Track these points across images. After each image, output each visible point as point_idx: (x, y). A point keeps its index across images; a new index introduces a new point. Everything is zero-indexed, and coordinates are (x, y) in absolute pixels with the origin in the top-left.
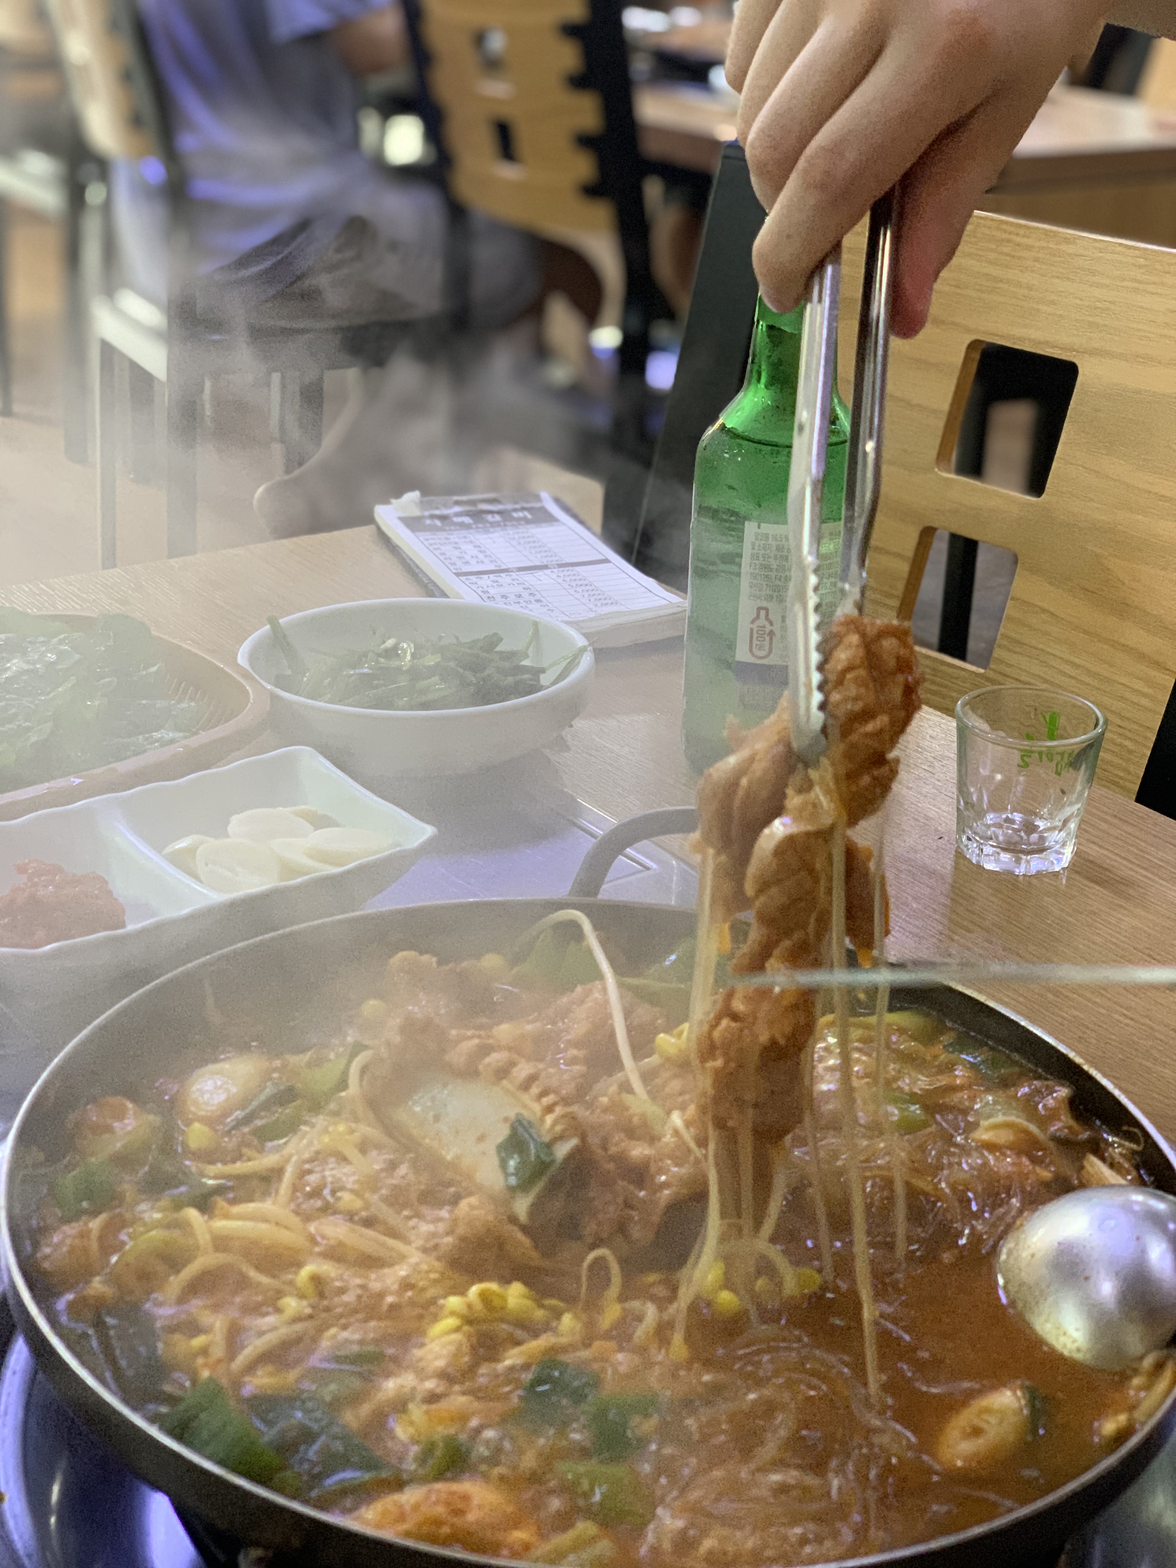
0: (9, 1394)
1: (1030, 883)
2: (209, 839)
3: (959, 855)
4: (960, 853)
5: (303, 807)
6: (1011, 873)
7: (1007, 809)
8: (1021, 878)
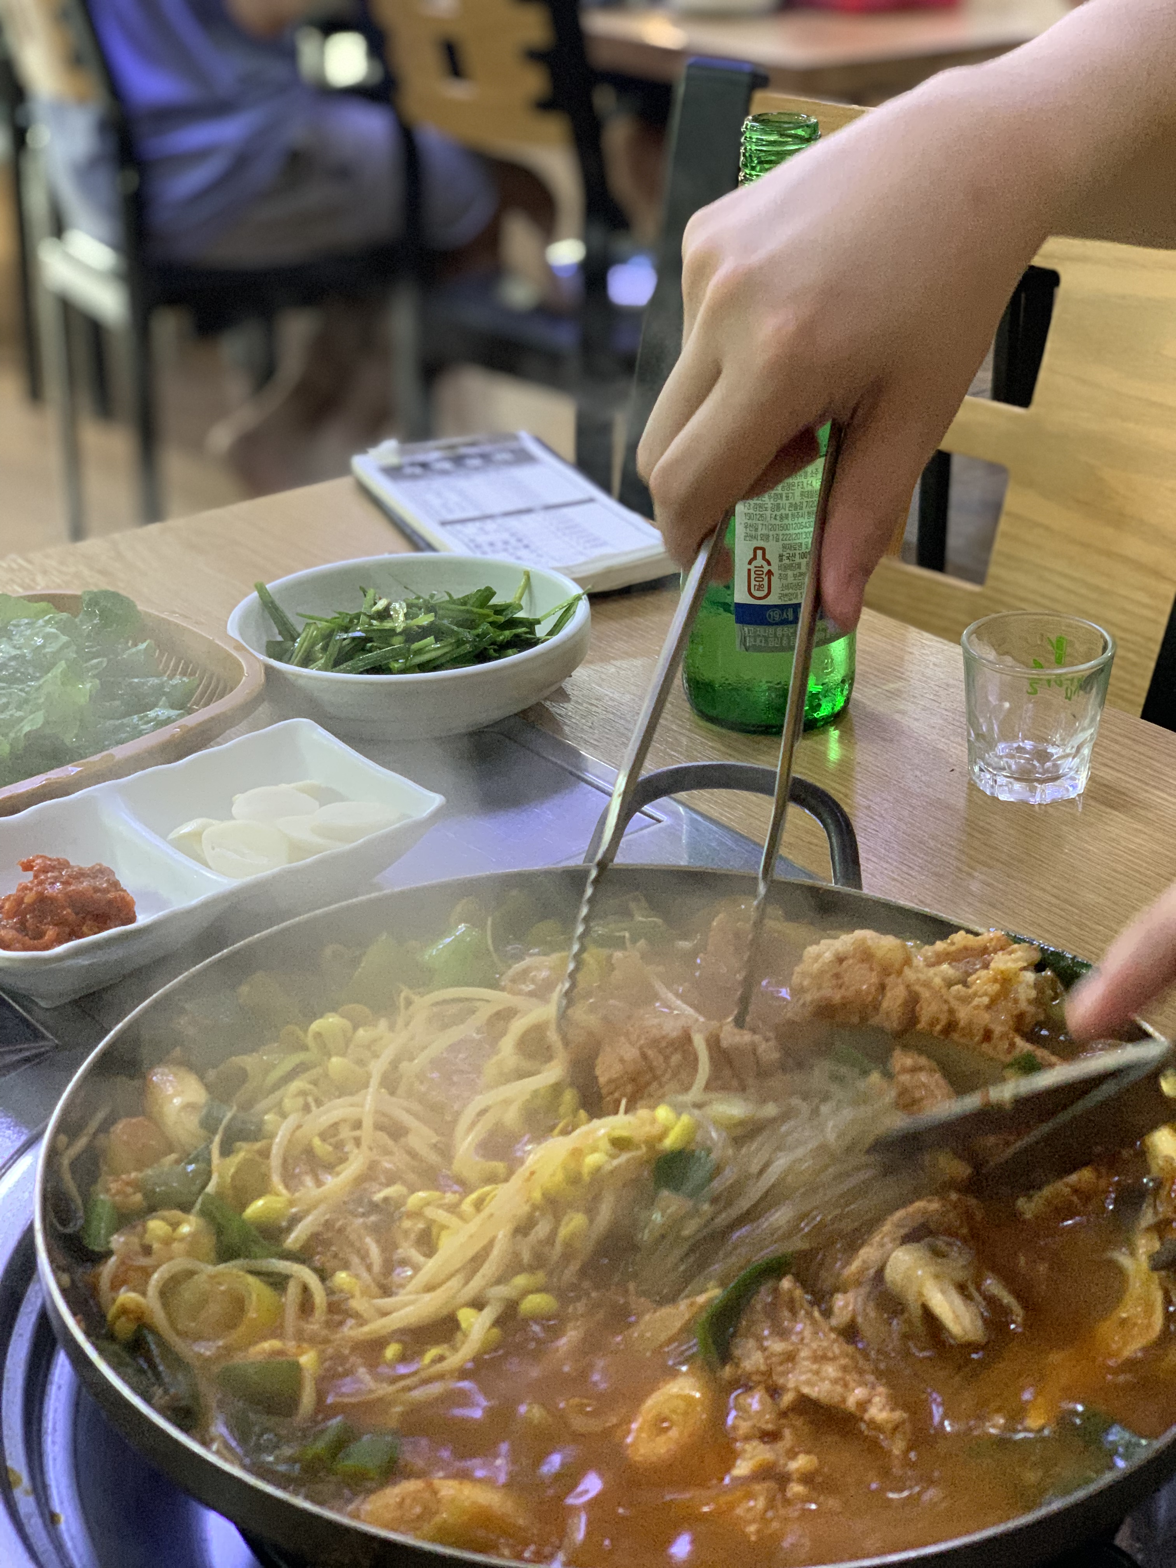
0: (56, 1411)
1: (1046, 812)
2: (214, 822)
3: (973, 787)
4: (972, 785)
5: (308, 782)
6: (1025, 803)
7: (1018, 737)
8: (1037, 807)
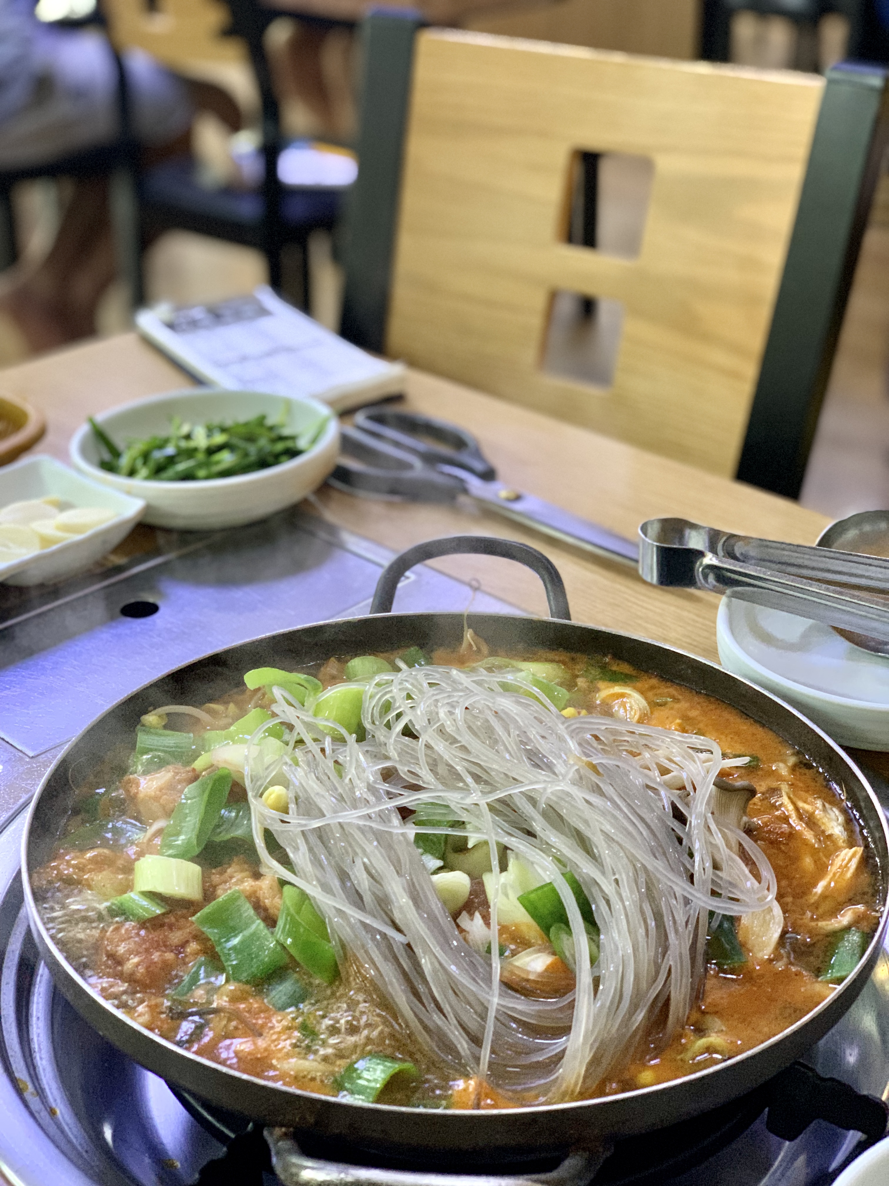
0: (38, 1036)
